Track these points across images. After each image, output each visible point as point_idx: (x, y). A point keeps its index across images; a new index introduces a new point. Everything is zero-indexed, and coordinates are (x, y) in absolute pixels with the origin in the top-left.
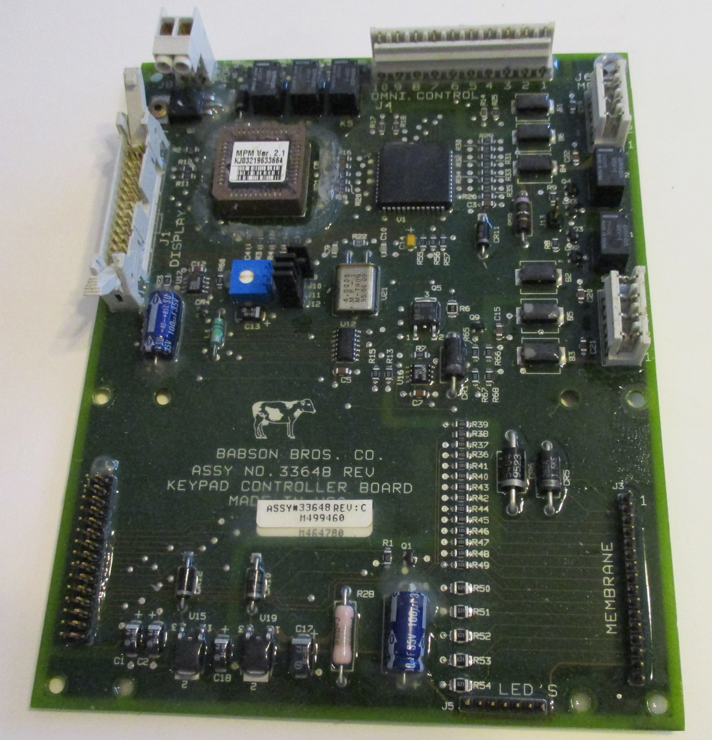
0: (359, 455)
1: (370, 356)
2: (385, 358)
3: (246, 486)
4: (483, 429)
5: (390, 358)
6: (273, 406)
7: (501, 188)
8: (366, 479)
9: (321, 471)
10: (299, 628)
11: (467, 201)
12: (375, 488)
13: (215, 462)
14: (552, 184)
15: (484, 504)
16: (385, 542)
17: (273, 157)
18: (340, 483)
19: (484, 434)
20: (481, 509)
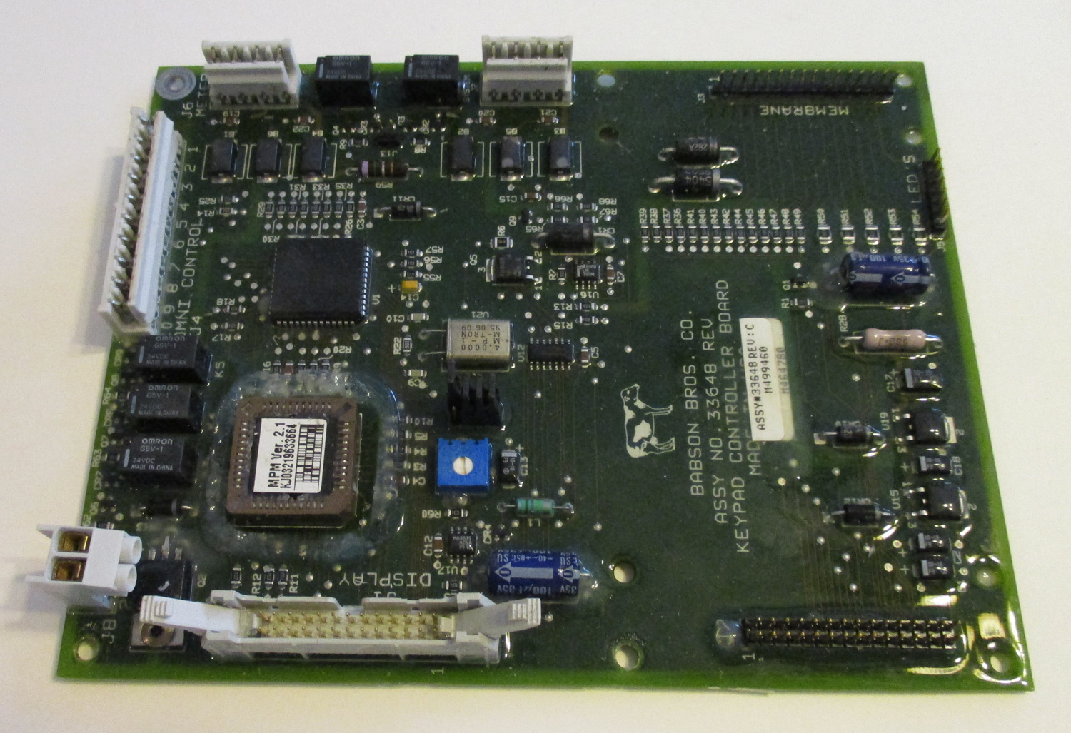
0: (687, 334)
1: (563, 327)
2: (565, 312)
3: (736, 457)
4: (648, 213)
5: (565, 306)
6: (632, 433)
7: (340, 194)
8: (715, 327)
9: (710, 375)
10: (890, 389)
11: (354, 228)
12: (726, 317)
13: (708, 498)
14: (339, 145)
15: (732, 214)
16: (785, 306)
17: (284, 438)
18: (723, 354)
19: (654, 213)
20: (738, 216)
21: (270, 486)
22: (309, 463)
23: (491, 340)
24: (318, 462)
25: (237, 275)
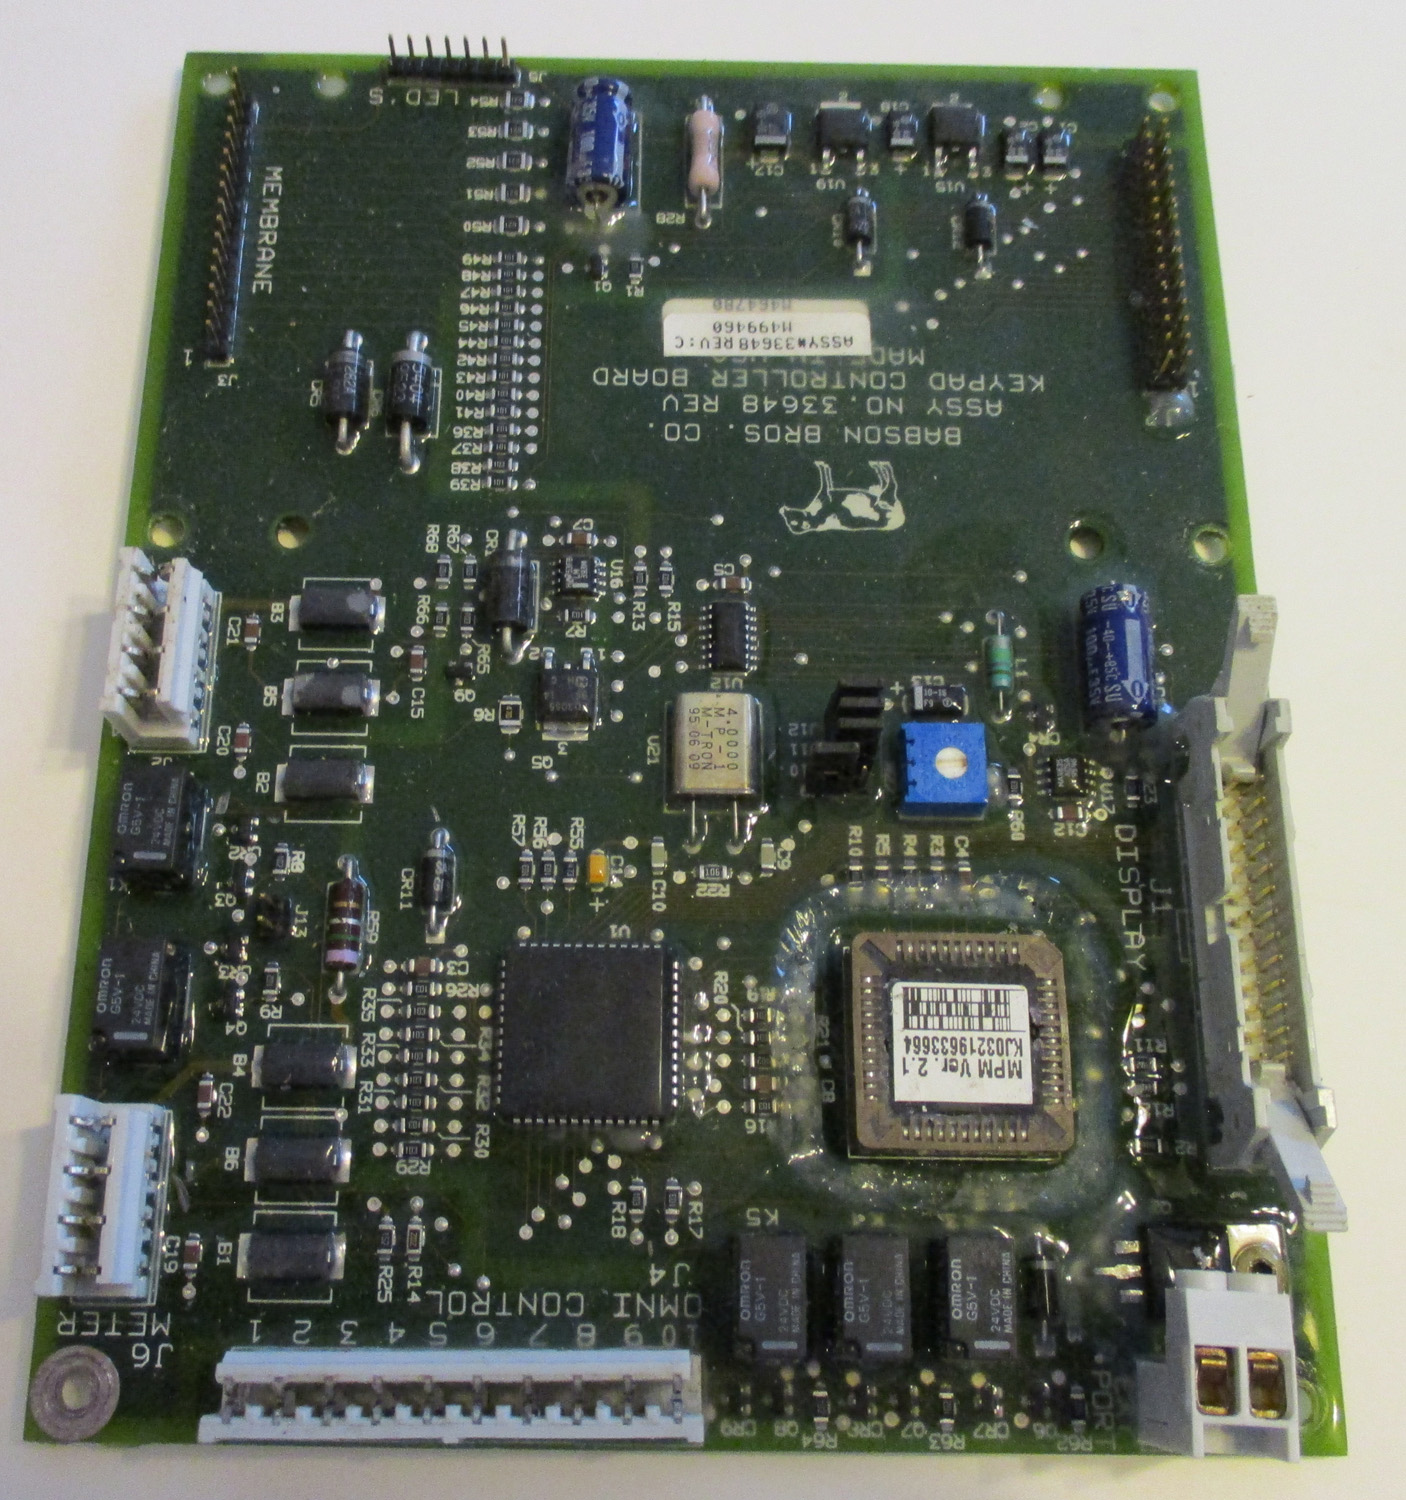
1: (678, 616)
2: (648, 613)
3: (898, 381)
4: (460, 477)
5: (638, 612)
6: (864, 522)
7: (387, 1012)
8: (678, 391)
9: (761, 406)
10: (779, 170)
12: (660, 377)
13: (964, 422)
14: (271, 1020)
15: (466, 350)
16: (640, 293)
17: (931, 1057)
18: (725, 384)
19: (459, 467)
20: (471, 344)
21: (1019, 1075)
22: (974, 1010)
23: (721, 722)
24: (973, 992)
25: (562, 1201)
